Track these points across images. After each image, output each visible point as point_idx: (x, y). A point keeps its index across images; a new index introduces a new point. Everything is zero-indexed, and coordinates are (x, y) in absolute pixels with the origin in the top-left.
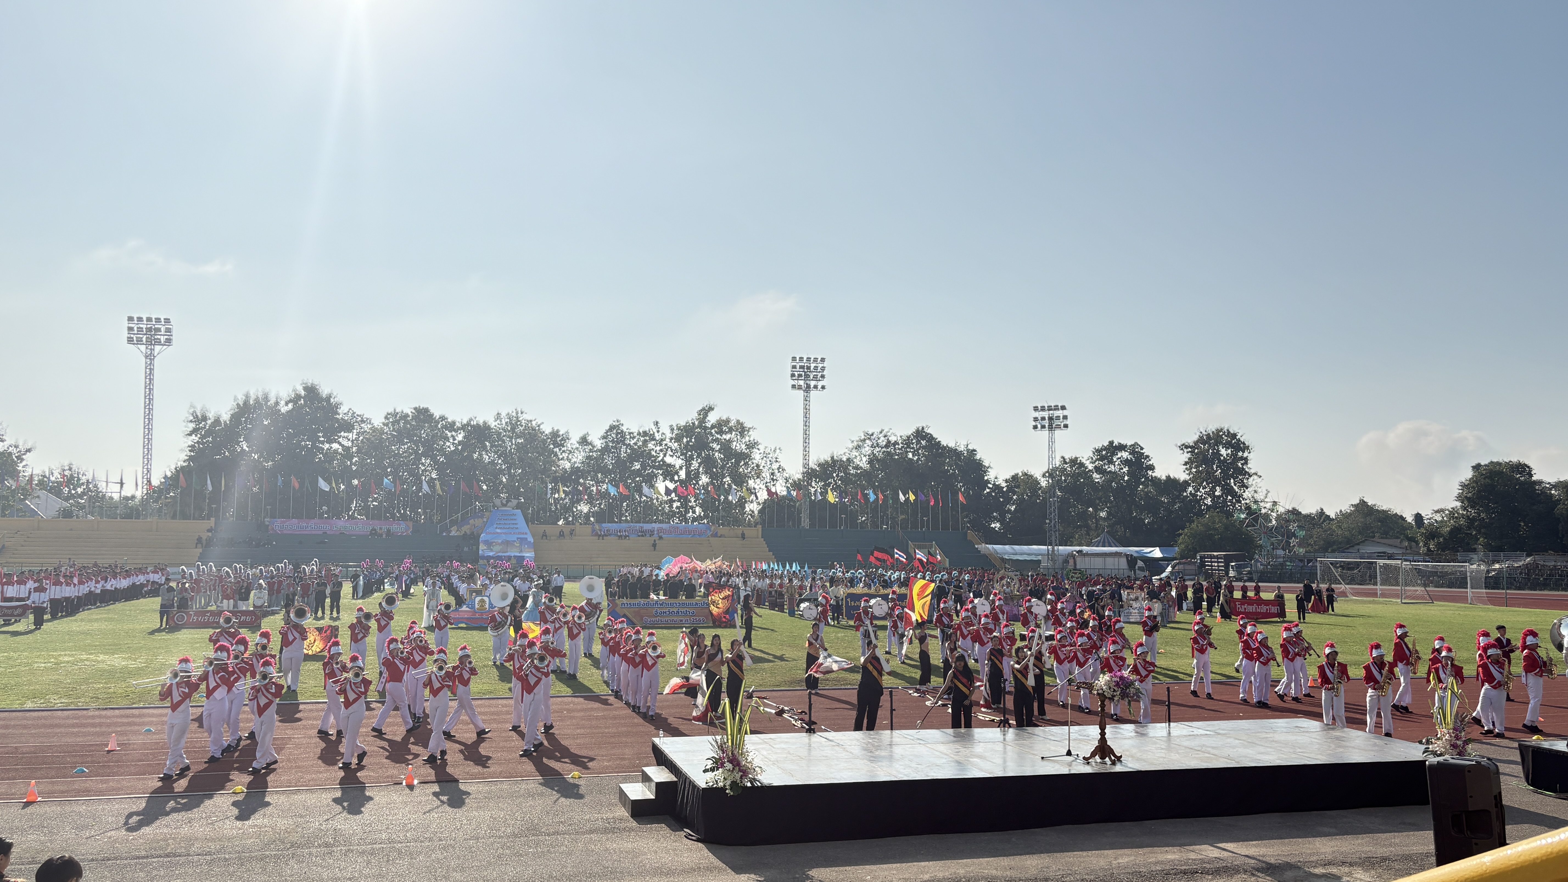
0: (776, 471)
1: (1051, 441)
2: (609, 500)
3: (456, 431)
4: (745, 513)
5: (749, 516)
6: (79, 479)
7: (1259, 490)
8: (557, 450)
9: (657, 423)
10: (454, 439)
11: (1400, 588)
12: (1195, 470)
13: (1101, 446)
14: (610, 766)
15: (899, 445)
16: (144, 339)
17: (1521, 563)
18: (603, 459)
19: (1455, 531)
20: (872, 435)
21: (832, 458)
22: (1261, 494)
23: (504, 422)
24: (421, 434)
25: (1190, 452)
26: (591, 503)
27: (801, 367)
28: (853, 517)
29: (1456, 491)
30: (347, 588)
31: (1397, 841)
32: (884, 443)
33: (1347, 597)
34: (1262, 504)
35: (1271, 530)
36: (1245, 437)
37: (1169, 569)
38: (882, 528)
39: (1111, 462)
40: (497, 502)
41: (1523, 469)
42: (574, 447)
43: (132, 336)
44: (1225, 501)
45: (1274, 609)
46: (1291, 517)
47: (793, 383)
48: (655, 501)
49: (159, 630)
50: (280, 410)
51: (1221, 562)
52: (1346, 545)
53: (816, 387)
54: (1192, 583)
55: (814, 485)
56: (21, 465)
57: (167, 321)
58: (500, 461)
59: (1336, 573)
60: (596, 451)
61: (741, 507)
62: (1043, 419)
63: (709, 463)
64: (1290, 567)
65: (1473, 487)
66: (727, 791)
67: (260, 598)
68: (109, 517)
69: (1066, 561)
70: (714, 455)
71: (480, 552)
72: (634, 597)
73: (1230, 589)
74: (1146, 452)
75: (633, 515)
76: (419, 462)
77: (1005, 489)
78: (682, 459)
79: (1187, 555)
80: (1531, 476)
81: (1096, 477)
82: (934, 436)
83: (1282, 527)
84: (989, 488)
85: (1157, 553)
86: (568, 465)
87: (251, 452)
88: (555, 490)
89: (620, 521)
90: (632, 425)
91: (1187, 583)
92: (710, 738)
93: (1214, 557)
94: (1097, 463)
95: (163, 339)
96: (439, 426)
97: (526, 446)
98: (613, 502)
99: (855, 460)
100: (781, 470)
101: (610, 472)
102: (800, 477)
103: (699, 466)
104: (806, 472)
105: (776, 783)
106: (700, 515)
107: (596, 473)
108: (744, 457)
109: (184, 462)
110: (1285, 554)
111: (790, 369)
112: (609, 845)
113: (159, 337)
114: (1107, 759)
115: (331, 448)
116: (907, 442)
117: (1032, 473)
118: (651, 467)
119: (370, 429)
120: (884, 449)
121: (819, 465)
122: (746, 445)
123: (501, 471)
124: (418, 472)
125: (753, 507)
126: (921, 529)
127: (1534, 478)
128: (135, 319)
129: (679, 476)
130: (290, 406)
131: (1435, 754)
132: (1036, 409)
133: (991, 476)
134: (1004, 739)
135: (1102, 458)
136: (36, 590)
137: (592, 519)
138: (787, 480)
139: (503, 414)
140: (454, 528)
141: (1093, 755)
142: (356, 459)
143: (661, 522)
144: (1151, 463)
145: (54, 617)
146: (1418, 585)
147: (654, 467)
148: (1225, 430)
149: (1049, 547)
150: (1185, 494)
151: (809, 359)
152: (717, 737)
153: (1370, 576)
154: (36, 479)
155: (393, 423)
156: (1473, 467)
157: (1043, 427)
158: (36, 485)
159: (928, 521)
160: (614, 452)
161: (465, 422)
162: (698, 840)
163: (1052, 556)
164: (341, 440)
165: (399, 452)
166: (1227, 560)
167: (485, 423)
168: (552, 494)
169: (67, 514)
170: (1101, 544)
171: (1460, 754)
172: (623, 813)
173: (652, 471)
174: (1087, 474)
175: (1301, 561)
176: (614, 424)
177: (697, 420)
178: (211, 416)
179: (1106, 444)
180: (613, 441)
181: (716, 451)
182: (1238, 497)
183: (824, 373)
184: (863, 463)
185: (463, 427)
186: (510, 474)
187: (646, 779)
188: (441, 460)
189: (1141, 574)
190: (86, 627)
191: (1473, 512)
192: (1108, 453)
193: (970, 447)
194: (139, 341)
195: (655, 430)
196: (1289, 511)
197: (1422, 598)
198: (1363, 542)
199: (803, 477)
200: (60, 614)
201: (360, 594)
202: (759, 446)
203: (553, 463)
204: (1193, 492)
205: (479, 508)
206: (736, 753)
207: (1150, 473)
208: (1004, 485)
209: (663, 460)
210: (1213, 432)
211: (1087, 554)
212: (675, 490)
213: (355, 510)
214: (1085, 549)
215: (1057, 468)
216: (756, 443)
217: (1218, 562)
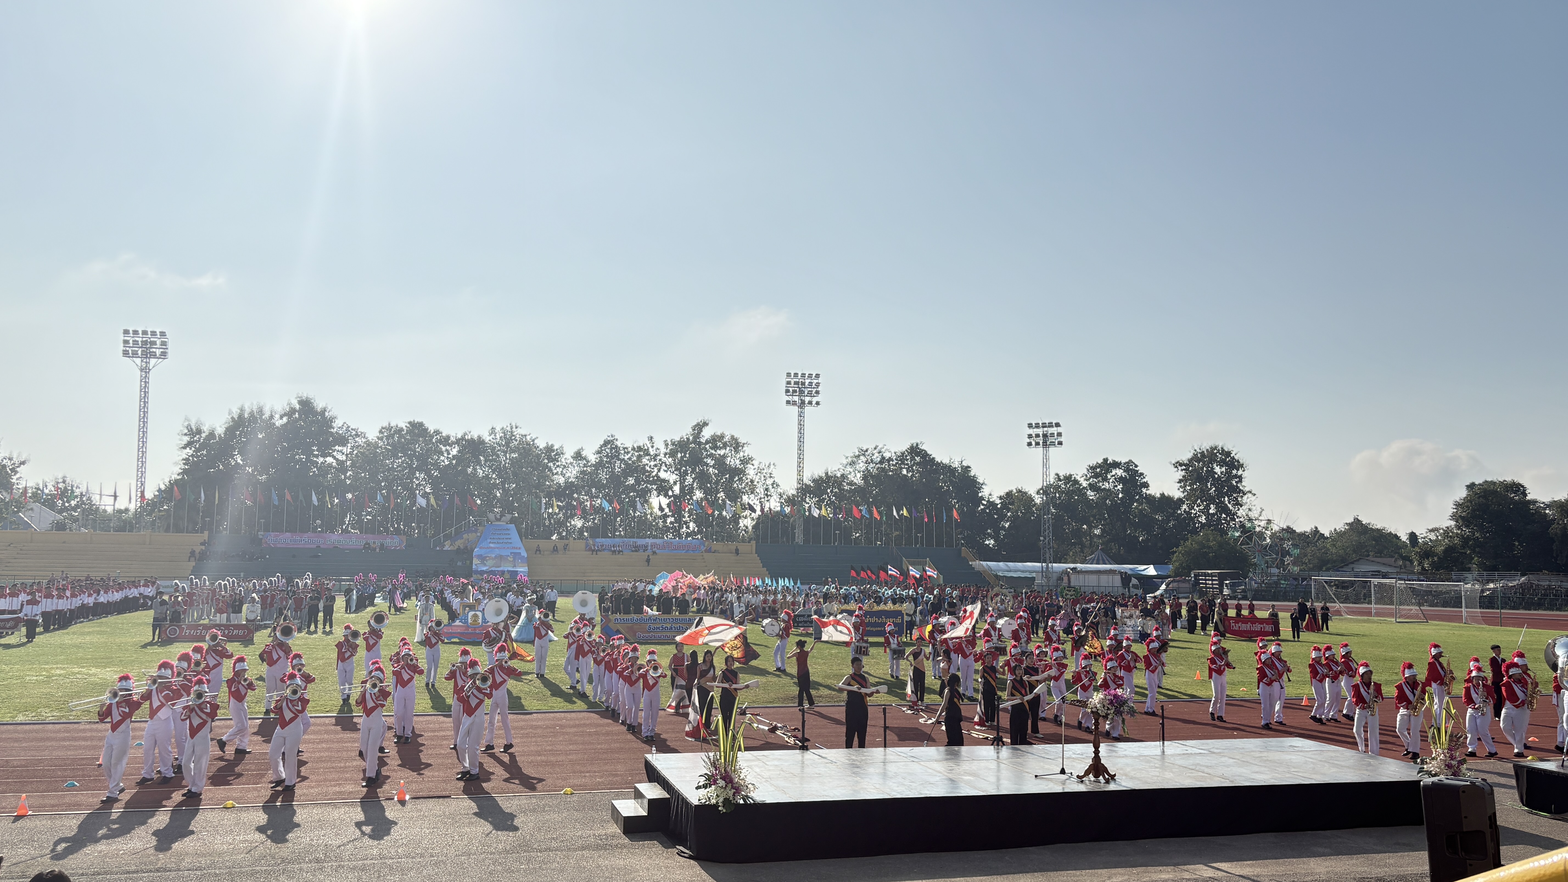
0: (770, 487)
1: (1046, 459)
2: (603, 515)
3: (450, 445)
4: (739, 529)
5: (743, 532)
6: (73, 492)
7: (1254, 508)
8: (551, 464)
9: (651, 439)
10: (449, 454)
11: (1394, 607)
12: (1189, 488)
13: (1095, 463)
14: (602, 782)
15: (893, 461)
16: (140, 352)
17: (1515, 583)
18: (597, 474)
19: (1449, 550)
20: (867, 451)
21: (827, 474)
22: (1255, 512)
23: (498, 437)
24: (415, 448)
25: (1184, 469)
26: (585, 518)
27: (796, 383)
28: (847, 532)
29: (1450, 510)
30: (340, 602)
31: (1392, 861)
32: (879, 459)
33: (1342, 615)
34: (1256, 522)
35: (1266, 548)
36: (1239, 454)
37: (1163, 587)
38: (876, 544)
39: (1105, 479)
40: (491, 516)
41: (1517, 488)
42: (568, 462)
43: (128, 349)
44: (1219, 519)
45: (1269, 628)
46: (1286, 535)
47: (788, 398)
48: (649, 516)
49: (151, 644)
50: (274, 424)
51: (1215, 580)
52: (1340, 563)
53: (810, 403)
54: (1185, 601)
55: (808, 501)
56: (15, 477)
57: (163, 334)
58: (494, 476)
59: (1331, 591)
60: (590, 466)
61: (735, 522)
62: (1037, 436)
63: (703, 479)
64: (1285, 586)
65: (1467, 507)
66: (720, 808)
67: (253, 612)
68: (102, 529)
69: (1060, 579)
70: (708, 470)
71: (474, 567)
72: (627, 612)
73: (1225, 607)
74: (1140, 469)
75: (626, 530)
76: (413, 476)
77: (999, 506)
78: (677, 475)
79: (1181, 572)
80: (1526, 495)
81: (1091, 494)
82: (928, 452)
83: (1276, 545)
84: (983, 505)
85: (1151, 571)
86: (562, 480)
87: (245, 465)
88: (549, 505)
89: (614, 536)
90: (626, 441)
91: (1180, 601)
92: (703, 755)
93: (1209, 575)
94: (1091, 480)
95: (158, 352)
96: (434, 440)
97: (520, 461)
98: (607, 517)
99: (849, 476)
100: (775, 486)
101: (604, 487)
102: (794, 492)
103: (693, 482)
104: (800, 488)
105: (768, 801)
106: (694, 531)
107: (590, 487)
108: (738, 472)
109: (178, 475)
110: (1280, 573)
111: (784, 384)
112: (601, 862)
113: (154, 350)
114: (1101, 778)
115: (326, 461)
116: (902, 458)
117: (1027, 490)
118: (645, 482)
119: (365, 443)
120: (879, 465)
121: (814, 481)
122: (741, 460)
123: (495, 486)
124: (412, 486)
125: (747, 522)
126: (915, 546)
127: (1529, 497)
128: (131, 332)
129: (673, 491)
130: (285, 419)
131: (1429, 774)
132: (1030, 426)
133: (985, 492)
134: (998, 757)
135: (1096, 476)
136: (29, 602)
137: (586, 534)
138: (781, 495)
139: (498, 429)
140: (448, 543)
141: (1087, 773)
142: (350, 473)
143: (655, 537)
144: (1145, 480)
145: (47, 630)
146: (1413, 604)
147: (648, 482)
148: (1220, 448)
149: (1044, 564)
150: (1179, 512)
151: (803, 375)
152: (710, 753)
153: (1365, 594)
154: (30, 491)
155: (388, 438)
156: (1468, 486)
157: (1037, 444)
158: (30, 497)
159: (922, 537)
160: (608, 467)
161: (459, 436)
162: (690, 857)
163: (1046, 573)
164: (335, 454)
165: (393, 466)
166: (1222, 578)
167: (479, 437)
168: (546, 509)
169: (60, 526)
170: (1095, 562)
171: (1454, 774)
172: (615, 829)
173: (646, 486)
174: (1081, 492)
175: (1295, 579)
176: (609, 439)
177: (692, 435)
178: (206, 429)
179: (1100, 461)
180: (607, 456)
181: (711, 466)
182: (1232, 516)
183: (819, 389)
184: (857, 479)
185: (458, 442)
186: (504, 489)
187: (638, 795)
188: (435, 474)
189: (1134, 591)
190: (77, 640)
191: (1467, 531)
192: (1102, 470)
193: (965, 464)
194: (135, 354)
195: (649, 446)
196: (1283, 529)
197: (1417, 617)
198: (1358, 560)
199: (798, 493)
200: (52, 627)
201: (353, 609)
202: (754, 462)
203: (547, 478)
204: (1187, 510)
205: (473, 522)
206: (728, 769)
207: (1144, 490)
208: (998, 501)
209: (657, 475)
210: (1207, 450)
211: (1081, 572)
212: (669, 505)
213: (349, 524)
214: (1079, 566)
215: (1052, 485)
216: (751, 459)
217: (1212, 580)
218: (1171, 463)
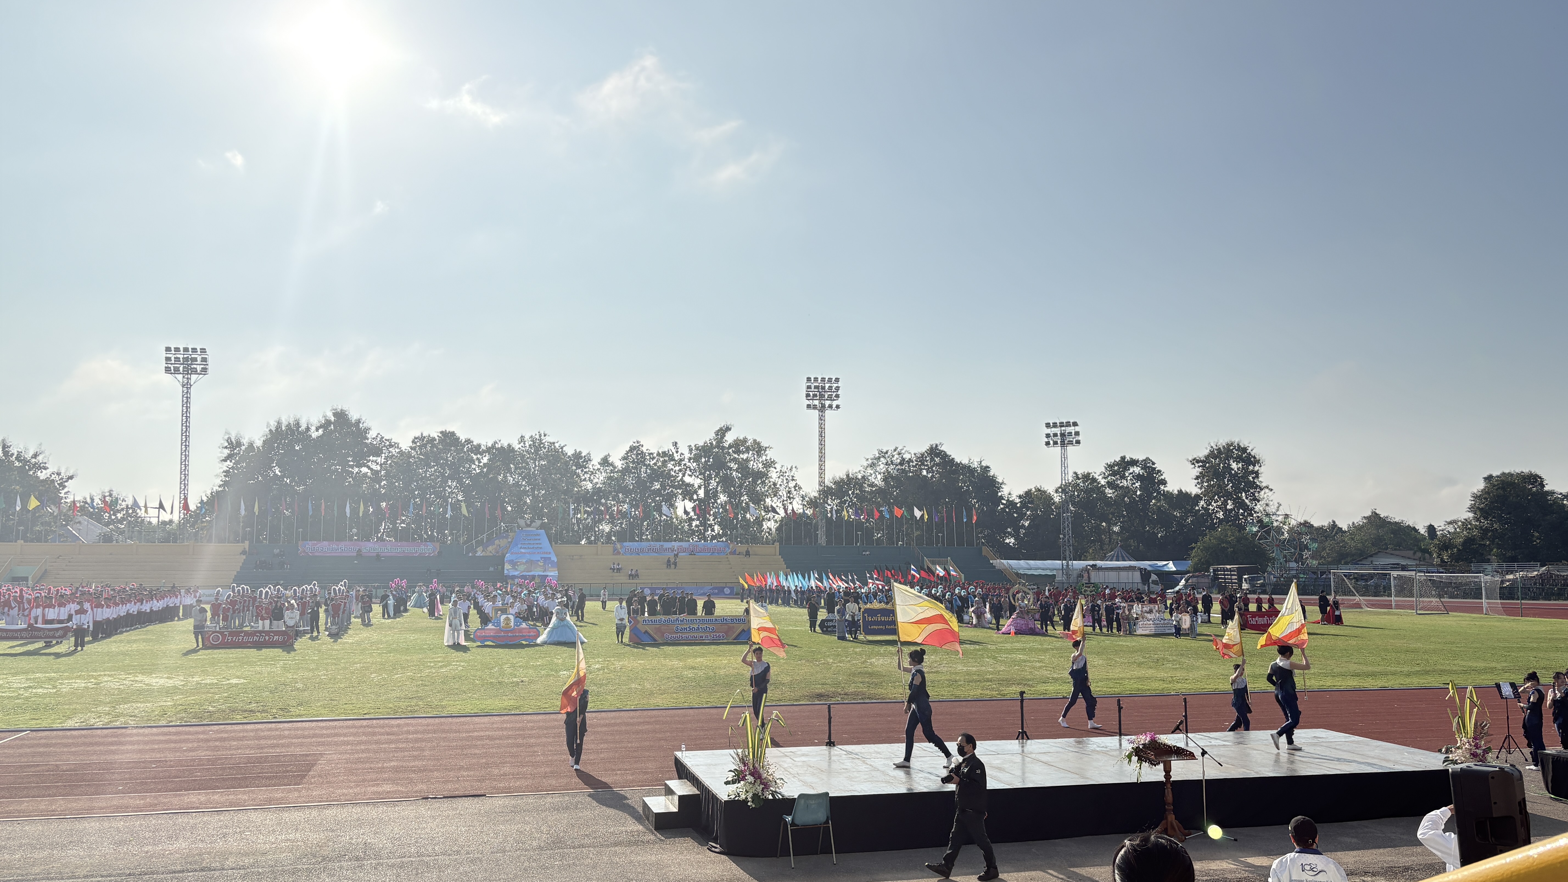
0: (793, 489)
1: (1064, 458)
2: (630, 520)
3: (481, 454)
4: (763, 531)
5: (767, 534)
6: (119, 504)
7: (1271, 503)
8: (579, 471)
9: (675, 444)
10: (480, 462)
11: (1414, 599)
12: (1206, 484)
13: (1113, 461)
14: (633, 780)
15: (913, 462)
16: (181, 369)
17: (1535, 574)
18: (624, 480)
19: (1469, 541)
20: (886, 452)
21: (848, 476)
22: (1272, 507)
23: (527, 445)
24: (447, 457)
25: (1201, 466)
26: (612, 523)
27: (816, 387)
28: (869, 533)
29: (1468, 503)
32: (899, 461)
33: (1361, 608)
34: (1274, 517)
35: (1284, 542)
36: (1255, 451)
37: (1183, 582)
38: (897, 544)
39: (1123, 477)
40: (522, 522)
41: (1535, 479)
42: (596, 468)
43: (169, 365)
44: (1237, 514)
46: (1304, 529)
47: (808, 402)
48: (675, 520)
49: (194, 651)
50: (311, 436)
51: (1234, 575)
52: (1359, 557)
53: (830, 406)
55: (829, 503)
56: (63, 492)
57: (203, 350)
58: (524, 483)
59: (1350, 584)
60: (617, 472)
61: (758, 525)
62: (1055, 435)
63: (727, 482)
64: (1304, 579)
65: (1485, 498)
66: (749, 804)
67: (292, 618)
68: (147, 541)
69: (1080, 576)
70: (731, 474)
71: (506, 572)
73: (1246, 602)
74: (1158, 466)
75: (653, 534)
76: (445, 484)
77: (1018, 505)
78: (701, 479)
79: (1200, 568)
80: (1543, 486)
81: (1109, 492)
82: (948, 453)
83: (1294, 540)
84: (1003, 504)
85: (1171, 566)
86: (589, 486)
87: (283, 477)
88: (577, 511)
89: (641, 540)
90: (652, 445)
92: (731, 751)
93: (1227, 570)
94: (1109, 478)
95: (199, 368)
96: (465, 449)
97: (549, 468)
98: (633, 521)
99: (870, 478)
100: (797, 488)
101: (630, 492)
102: (816, 495)
103: (717, 486)
104: (821, 490)
106: (718, 533)
107: (618, 492)
108: (761, 476)
109: (219, 486)
110: (1298, 566)
111: (805, 389)
112: (633, 857)
113: (195, 366)
115: (361, 471)
116: (921, 459)
117: (1046, 489)
118: (671, 487)
119: (398, 453)
120: (899, 467)
121: (835, 483)
122: (763, 464)
123: (525, 493)
124: (445, 494)
125: (770, 525)
126: (937, 545)
127: (1546, 488)
128: (173, 349)
129: (698, 495)
130: (321, 431)
131: (1456, 762)
132: (1048, 425)
133: (1005, 491)
134: (1023, 751)
135: (1114, 474)
136: (77, 612)
137: (613, 538)
138: (803, 498)
139: (527, 437)
140: (480, 549)
142: (384, 482)
143: (681, 540)
144: (1163, 477)
146: (1433, 596)
147: (673, 486)
148: (1236, 444)
149: (1064, 562)
150: (1197, 508)
151: (823, 379)
152: (738, 750)
153: (1384, 587)
154: (78, 505)
155: (420, 447)
156: (1485, 479)
157: (1055, 443)
158: (78, 511)
159: (943, 537)
160: (635, 473)
161: (490, 445)
162: (721, 853)
163: (1066, 571)
164: (370, 464)
165: (426, 475)
166: (1241, 573)
167: (509, 445)
168: (574, 514)
169: (107, 539)
170: (1115, 558)
172: (647, 826)
173: (672, 491)
174: (1099, 490)
175: (1314, 573)
176: (634, 445)
177: (715, 440)
178: (245, 441)
179: (1118, 459)
180: (633, 462)
181: (734, 470)
182: (1250, 511)
183: (839, 393)
184: (878, 480)
185: (489, 450)
186: (533, 495)
187: (669, 792)
188: (467, 482)
189: (1154, 587)
190: (127, 648)
191: (1485, 523)
192: (1120, 468)
193: (984, 464)
194: (177, 370)
195: (674, 451)
196: (1301, 524)
197: (1438, 609)
198: (1376, 554)
199: (820, 495)
200: (101, 636)
201: (391, 614)
202: (776, 465)
203: (576, 484)
204: (1205, 506)
205: (504, 529)
206: (757, 765)
207: (1162, 487)
208: (1018, 500)
209: (682, 480)
210: (1224, 447)
211: (1101, 569)
212: (694, 509)
213: (384, 532)
214: (1099, 563)
215: (1070, 484)
216: (774, 462)
217: (1231, 575)
218: (1188, 460)
